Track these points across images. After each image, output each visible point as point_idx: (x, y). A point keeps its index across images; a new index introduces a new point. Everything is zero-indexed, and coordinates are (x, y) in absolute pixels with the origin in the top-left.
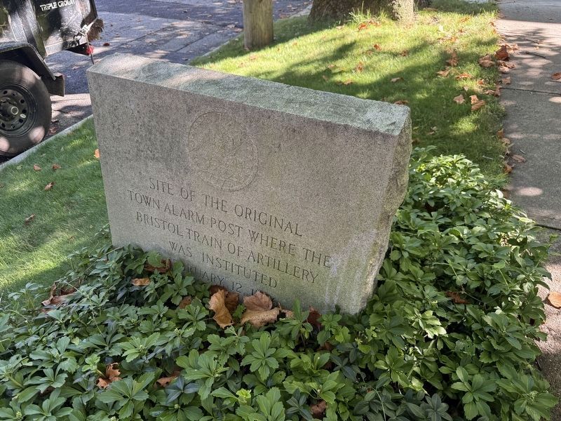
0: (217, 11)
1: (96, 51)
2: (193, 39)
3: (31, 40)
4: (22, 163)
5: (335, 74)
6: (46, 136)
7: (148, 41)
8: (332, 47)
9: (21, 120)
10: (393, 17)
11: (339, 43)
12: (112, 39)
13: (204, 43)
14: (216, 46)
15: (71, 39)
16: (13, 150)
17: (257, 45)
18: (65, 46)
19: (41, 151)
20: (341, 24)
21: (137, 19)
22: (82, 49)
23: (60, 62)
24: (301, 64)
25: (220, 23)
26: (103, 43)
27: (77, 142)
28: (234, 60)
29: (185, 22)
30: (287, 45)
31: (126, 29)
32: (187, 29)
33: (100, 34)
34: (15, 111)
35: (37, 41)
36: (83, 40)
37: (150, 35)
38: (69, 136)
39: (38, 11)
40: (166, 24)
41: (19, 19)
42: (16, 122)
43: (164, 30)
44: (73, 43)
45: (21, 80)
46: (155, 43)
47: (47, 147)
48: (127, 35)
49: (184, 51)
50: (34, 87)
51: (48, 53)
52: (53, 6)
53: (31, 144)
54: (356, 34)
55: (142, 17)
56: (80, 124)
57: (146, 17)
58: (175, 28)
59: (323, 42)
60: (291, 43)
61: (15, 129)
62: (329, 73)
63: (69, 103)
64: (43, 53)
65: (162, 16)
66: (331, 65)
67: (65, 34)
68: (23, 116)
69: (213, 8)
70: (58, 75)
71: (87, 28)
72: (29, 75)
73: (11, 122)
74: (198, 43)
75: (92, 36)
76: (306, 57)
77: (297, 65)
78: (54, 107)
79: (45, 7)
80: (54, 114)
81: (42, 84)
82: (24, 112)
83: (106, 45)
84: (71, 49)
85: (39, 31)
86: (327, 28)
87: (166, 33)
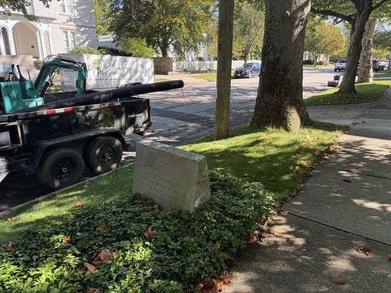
0: (211, 119)
1: (147, 134)
2: (194, 132)
3: (121, 128)
4: (105, 176)
5: (246, 153)
6: (117, 167)
7: (172, 131)
8: (251, 141)
9: (108, 160)
10: (287, 130)
11: (255, 139)
12: (156, 129)
13: (199, 134)
14: (203, 136)
15: (137, 129)
16: (102, 171)
17: (219, 138)
18: (134, 132)
19: (114, 172)
20: (261, 131)
21: (170, 121)
22: (141, 134)
23: (130, 137)
24: (233, 147)
25: (211, 125)
26: (151, 131)
27: (129, 170)
28: (207, 143)
29: (193, 124)
30: (232, 139)
31: (164, 125)
32: (193, 127)
33: (150, 128)
34: (107, 155)
35: (123, 129)
36: (142, 130)
37: (174, 129)
38: (126, 168)
39: (127, 117)
40: (184, 124)
41: (119, 121)
42: (106, 160)
43: (181, 127)
44: (138, 131)
45: (114, 143)
46: (176, 132)
47: (116, 171)
48: (163, 128)
49: (188, 137)
50: (118, 147)
51: (127, 134)
52: (133, 116)
53: (111, 169)
54: (265, 136)
55: (173, 120)
56: (132, 164)
57: (175, 120)
58: (187, 126)
59: (249, 138)
60: (235, 138)
61: (106, 163)
62: (243, 152)
63: (130, 155)
64: (124, 134)
65: (183, 120)
66: (245, 149)
67: (136, 127)
68: (110, 158)
69: (209, 118)
70: (129, 143)
71: (145, 125)
72: (117, 142)
73: (105, 160)
74: (196, 134)
75: (146, 129)
76: (237, 145)
77: (231, 147)
78: (123, 156)
79: (129, 116)
80: (122, 159)
81: (121, 147)
82: (111, 157)
83: (153, 132)
84: (136, 133)
85: (125, 125)
86: (254, 132)
87: (182, 129)
